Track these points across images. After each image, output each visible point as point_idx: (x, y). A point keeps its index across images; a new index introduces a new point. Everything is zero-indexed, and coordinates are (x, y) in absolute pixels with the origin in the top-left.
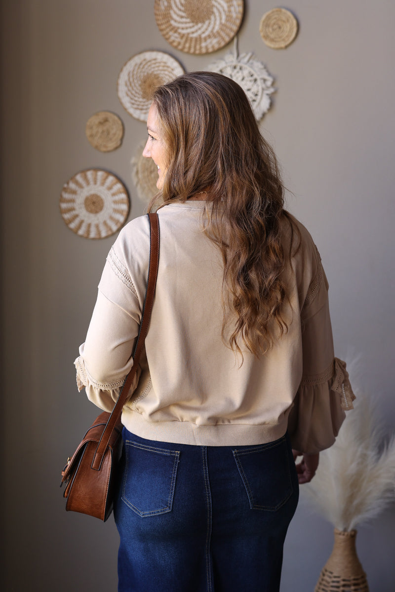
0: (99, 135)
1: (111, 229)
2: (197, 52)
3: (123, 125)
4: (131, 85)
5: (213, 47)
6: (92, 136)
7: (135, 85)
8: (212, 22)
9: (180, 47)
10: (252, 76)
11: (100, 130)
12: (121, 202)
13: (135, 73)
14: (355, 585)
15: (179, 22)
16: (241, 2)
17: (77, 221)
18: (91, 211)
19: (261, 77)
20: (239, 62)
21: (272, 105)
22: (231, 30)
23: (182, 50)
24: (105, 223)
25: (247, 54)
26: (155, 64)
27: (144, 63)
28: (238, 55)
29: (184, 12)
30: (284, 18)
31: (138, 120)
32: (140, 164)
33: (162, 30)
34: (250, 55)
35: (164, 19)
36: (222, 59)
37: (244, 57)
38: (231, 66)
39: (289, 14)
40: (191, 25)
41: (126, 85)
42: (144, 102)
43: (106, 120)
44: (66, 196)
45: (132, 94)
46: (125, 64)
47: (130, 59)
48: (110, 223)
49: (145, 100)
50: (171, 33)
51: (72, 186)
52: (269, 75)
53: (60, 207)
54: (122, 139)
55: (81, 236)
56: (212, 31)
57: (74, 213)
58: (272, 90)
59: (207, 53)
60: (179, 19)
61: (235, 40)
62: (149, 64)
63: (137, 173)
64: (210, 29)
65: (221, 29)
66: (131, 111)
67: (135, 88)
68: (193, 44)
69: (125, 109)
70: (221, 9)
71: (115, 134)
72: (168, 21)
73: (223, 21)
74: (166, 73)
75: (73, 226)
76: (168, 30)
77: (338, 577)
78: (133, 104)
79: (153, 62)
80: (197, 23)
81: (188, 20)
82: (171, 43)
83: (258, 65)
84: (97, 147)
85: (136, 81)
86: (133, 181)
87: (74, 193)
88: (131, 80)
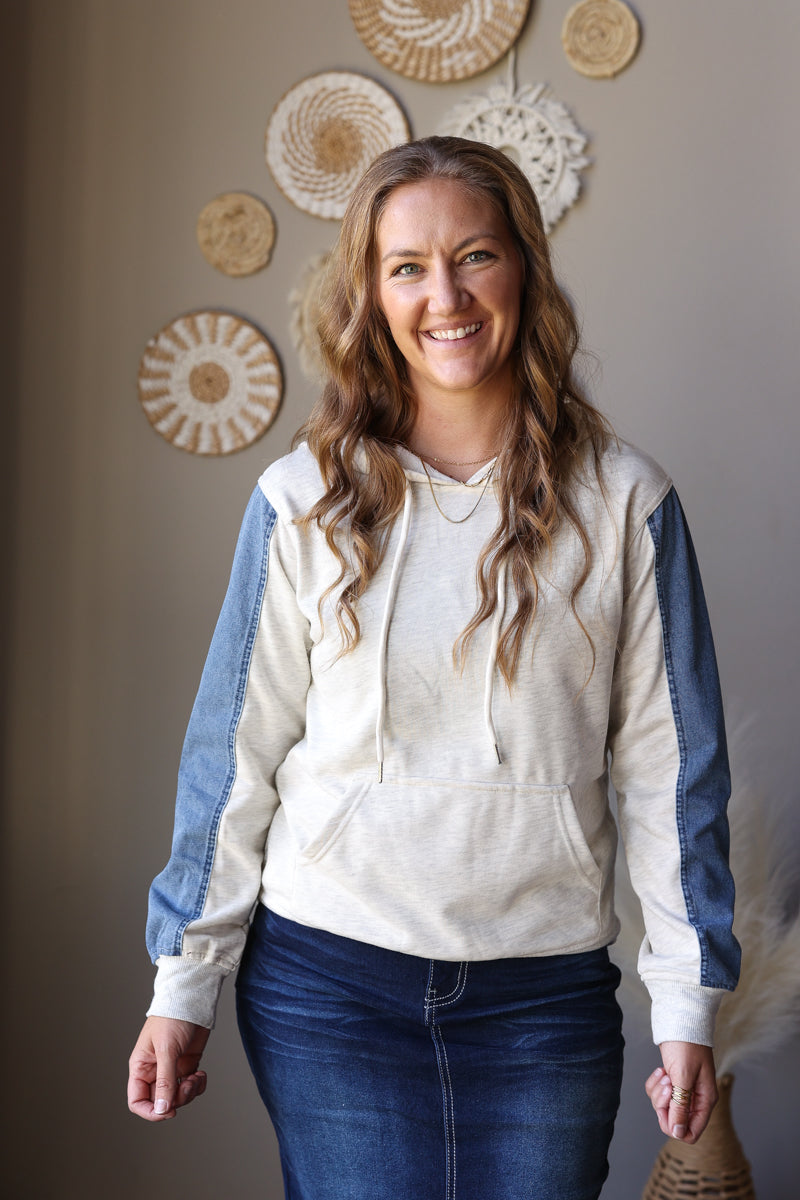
0: (224, 241)
1: (242, 436)
2: (433, 77)
3: (274, 222)
4: (293, 140)
5: (465, 68)
6: (209, 242)
7: (302, 142)
8: (465, 19)
9: (398, 66)
10: (543, 131)
11: (227, 232)
12: (265, 380)
13: (303, 115)
14: (728, 1189)
15: (398, 16)
17: (173, 418)
18: (203, 399)
19: (561, 133)
20: (518, 101)
21: (581, 191)
22: (504, 35)
23: (401, 73)
24: (231, 423)
25: (535, 85)
26: (345, 98)
27: (322, 96)
28: (516, 88)
30: (612, 16)
31: (306, 213)
32: (307, 304)
33: (360, 30)
34: (540, 88)
35: (366, 6)
36: (483, 94)
37: (528, 92)
38: (500, 109)
39: (622, 8)
40: (422, 21)
41: (284, 140)
42: (320, 176)
43: (240, 211)
44: (152, 364)
45: (295, 159)
46: (283, 97)
47: (293, 87)
48: (240, 422)
49: (320, 172)
50: (380, 37)
51: (165, 343)
52: (579, 130)
53: (138, 386)
54: (271, 252)
55: (181, 449)
56: (464, 37)
57: (167, 400)
58: (582, 162)
59: (453, 81)
60: (397, 9)
61: (511, 57)
62: (332, 98)
63: (301, 321)
64: (460, 32)
65: (484, 33)
66: (293, 194)
67: (301, 148)
68: (424, 62)
69: (281, 190)
71: (257, 241)
72: (375, 12)
73: (488, 17)
74: (368, 117)
75: (164, 426)
76: (374, 29)
77: (695, 1172)
78: (297, 179)
79: (342, 94)
80: (433, 19)
81: (416, 12)
82: (379, 57)
83: (555, 110)
84: (219, 266)
85: (303, 133)
86: (293, 337)
87: (168, 358)
88: (295, 129)
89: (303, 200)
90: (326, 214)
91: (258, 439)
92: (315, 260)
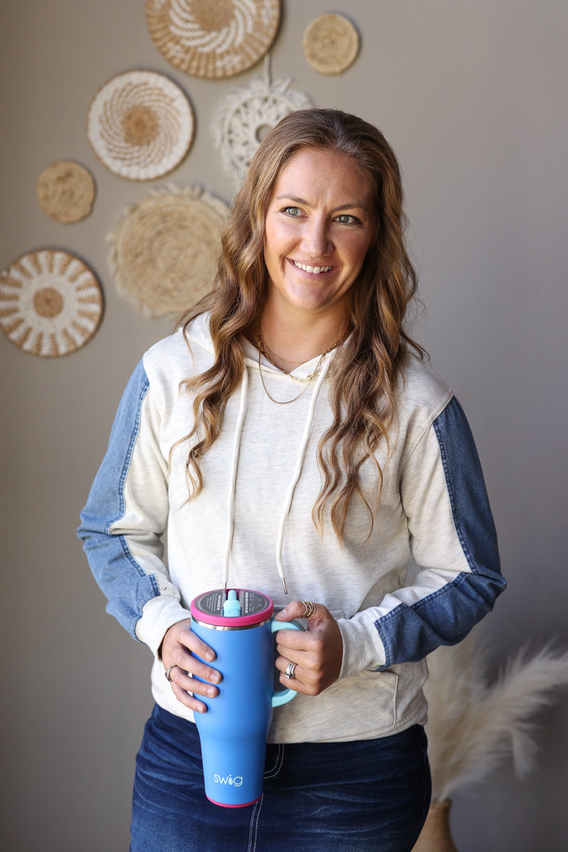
0: (57, 197)
1: (73, 342)
2: (210, 75)
3: (94, 182)
4: (107, 121)
5: (233, 68)
6: (46, 198)
7: (114, 123)
8: (233, 31)
9: (184, 67)
11: (60, 189)
12: (91, 300)
13: (115, 103)
15: (183, 29)
16: (276, 3)
17: (22, 329)
18: (44, 314)
20: (272, 91)
22: (261, 43)
23: (186, 72)
24: (65, 333)
25: (284, 79)
26: (145, 90)
27: (129, 88)
28: (271, 82)
29: (191, 13)
30: (339, 29)
31: (118, 176)
32: (120, 243)
33: (156, 40)
34: (288, 81)
35: (159, 22)
36: (247, 86)
37: (279, 85)
38: (259, 98)
39: (347, 23)
40: (200, 33)
41: (101, 121)
43: (69, 174)
44: (6, 290)
45: (109, 135)
46: (100, 90)
47: (107, 82)
48: (72, 331)
49: (128, 145)
50: (170, 45)
51: (15, 274)
54: (92, 204)
55: (28, 353)
56: (232, 45)
57: (17, 316)
59: (225, 78)
60: (182, 23)
61: (267, 60)
62: (136, 90)
63: (116, 256)
64: (229, 41)
65: (246, 42)
66: (108, 161)
67: (114, 127)
68: (203, 63)
69: (99, 159)
70: (246, 12)
71: (82, 197)
72: (166, 27)
73: (250, 30)
74: (162, 104)
75: (15, 336)
76: (166, 40)
78: (110, 151)
79: (143, 87)
80: (209, 31)
81: (196, 26)
82: (170, 60)
83: (300, 98)
84: (54, 216)
85: (115, 116)
86: (110, 268)
87: (17, 284)
88: (109, 113)
89: (116, 166)
90: (133, 175)
91: (85, 344)
92: (126, 210)
